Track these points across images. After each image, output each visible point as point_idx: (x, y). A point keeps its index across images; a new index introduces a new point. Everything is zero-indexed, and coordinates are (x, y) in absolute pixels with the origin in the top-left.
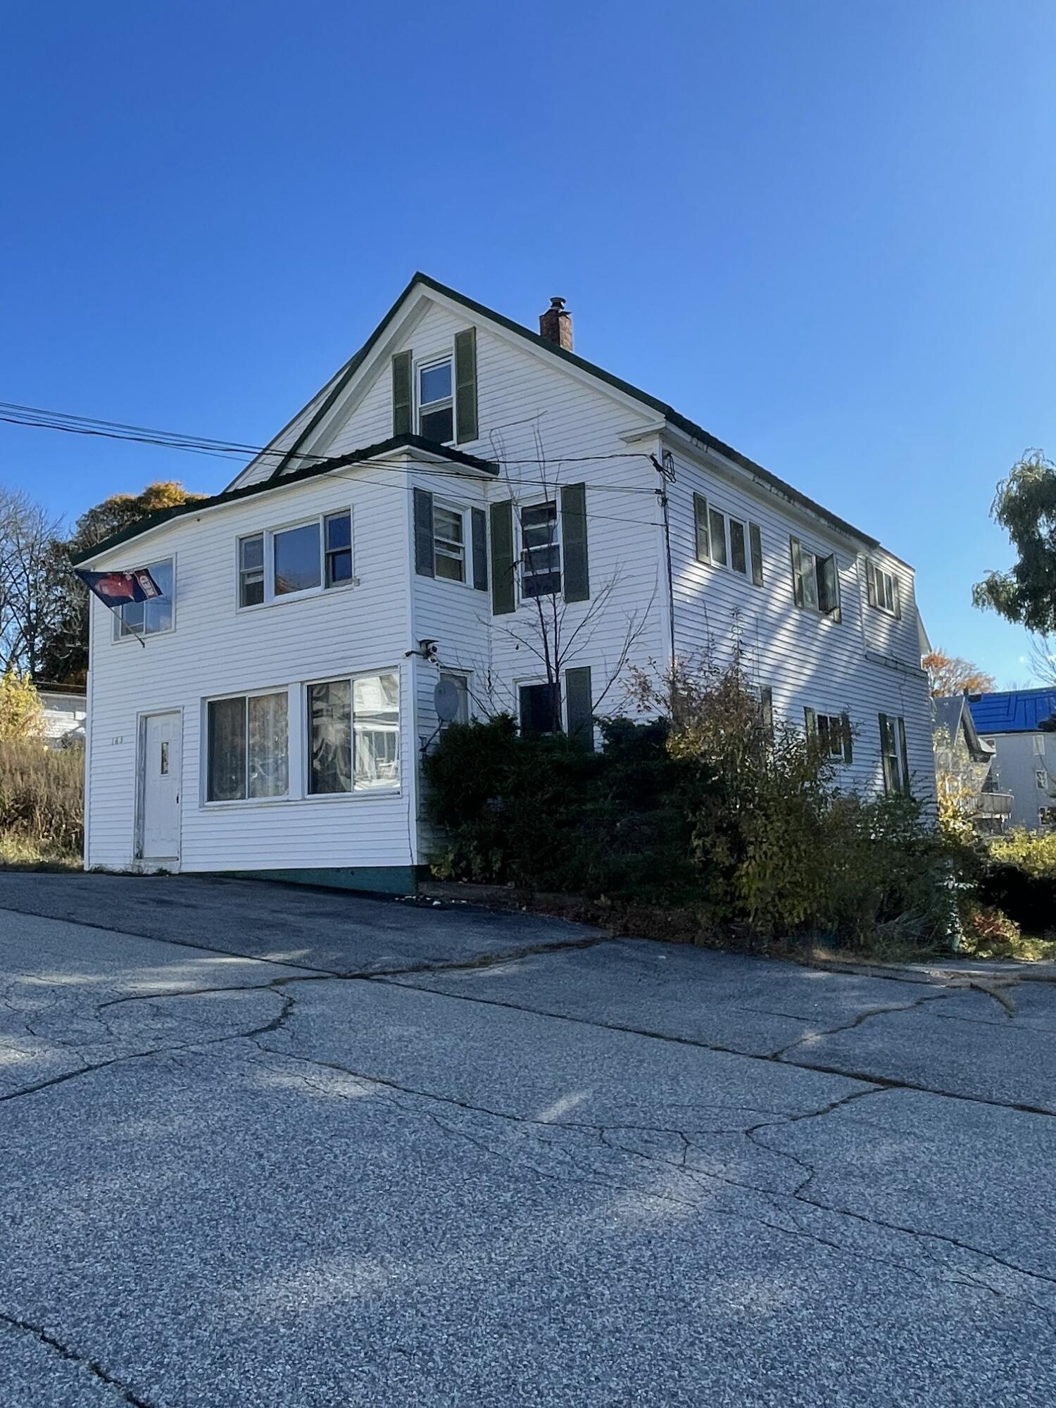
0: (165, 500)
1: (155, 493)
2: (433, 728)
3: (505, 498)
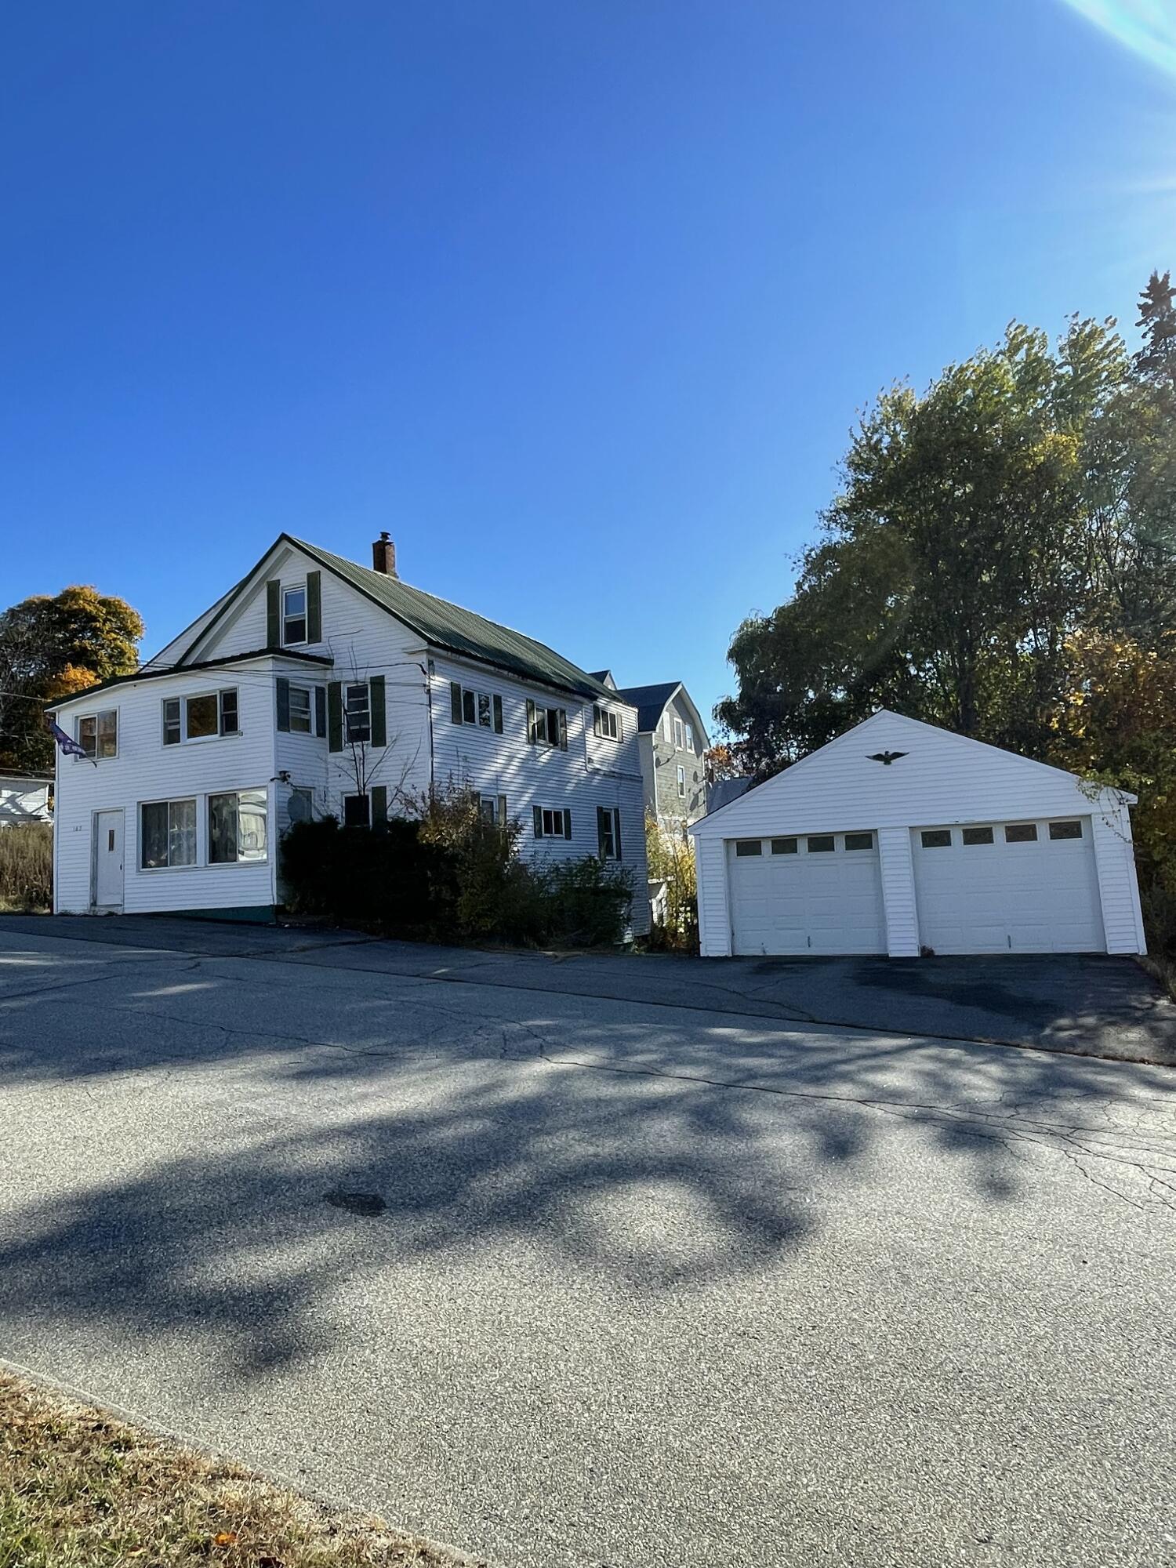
0: (81, 602)
1: (71, 595)
2: (287, 824)
3: (338, 680)
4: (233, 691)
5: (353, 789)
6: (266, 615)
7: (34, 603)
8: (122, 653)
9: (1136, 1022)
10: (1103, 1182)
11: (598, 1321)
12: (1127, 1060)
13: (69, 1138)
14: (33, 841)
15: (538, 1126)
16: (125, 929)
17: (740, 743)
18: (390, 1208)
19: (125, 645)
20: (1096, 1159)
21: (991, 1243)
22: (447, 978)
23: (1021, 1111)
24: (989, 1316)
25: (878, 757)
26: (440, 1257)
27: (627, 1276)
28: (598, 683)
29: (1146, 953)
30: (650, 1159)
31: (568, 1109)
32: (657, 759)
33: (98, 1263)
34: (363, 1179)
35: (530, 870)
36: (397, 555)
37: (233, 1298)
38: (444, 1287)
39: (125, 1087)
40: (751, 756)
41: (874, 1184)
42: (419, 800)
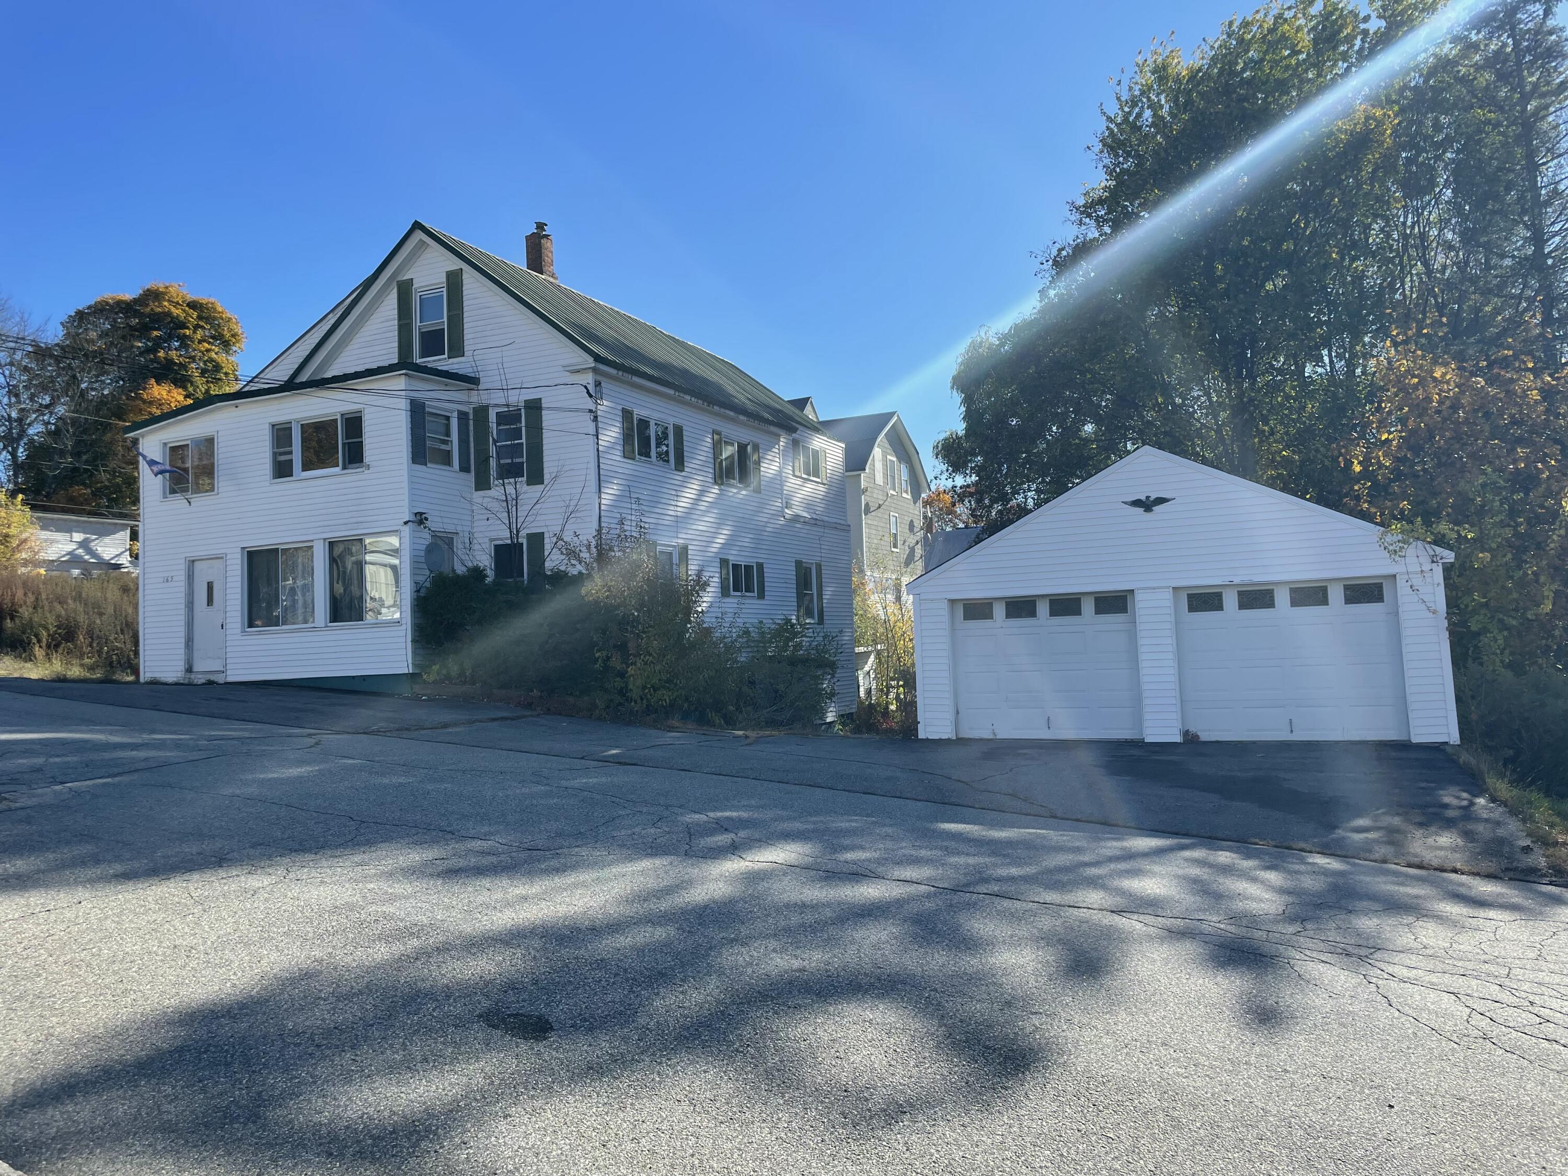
0: (166, 303)
1: (153, 295)
2: (425, 576)
3: (485, 402)
4: (358, 415)
5: (503, 536)
6: (396, 322)
7: (107, 304)
8: (217, 368)
9: (1448, 824)
10: (1410, 1012)
11: (810, 1166)
12: (1435, 869)
13: (168, 947)
14: (113, 593)
15: (733, 936)
16: (227, 700)
17: (968, 486)
18: (557, 1030)
19: (221, 358)
20: (1402, 985)
21: (1278, 1082)
22: (618, 761)
23: (1309, 926)
24: (1277, 1169)
25: (1137, 503)
26: (619, 1088)
27: (842, 1113)
28: (797, 411)
29: (1458, 742)
30: (866, 975)
31: (767, 916)
32: (867, 505)
33: (208, 1095)
34: (525, 996)
35: (717, 635)
36: (554, 250)
37: (372, 1137)
38: (625, 1125)
39: (234, 887)
40: (979, 501)
41: (1134, 1010)
42: (584, 549)
